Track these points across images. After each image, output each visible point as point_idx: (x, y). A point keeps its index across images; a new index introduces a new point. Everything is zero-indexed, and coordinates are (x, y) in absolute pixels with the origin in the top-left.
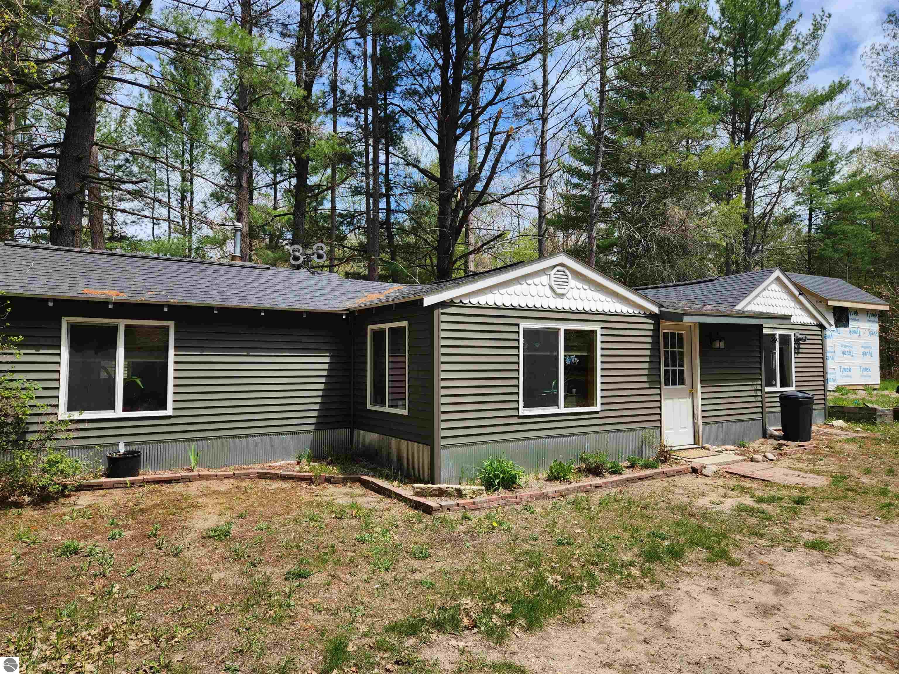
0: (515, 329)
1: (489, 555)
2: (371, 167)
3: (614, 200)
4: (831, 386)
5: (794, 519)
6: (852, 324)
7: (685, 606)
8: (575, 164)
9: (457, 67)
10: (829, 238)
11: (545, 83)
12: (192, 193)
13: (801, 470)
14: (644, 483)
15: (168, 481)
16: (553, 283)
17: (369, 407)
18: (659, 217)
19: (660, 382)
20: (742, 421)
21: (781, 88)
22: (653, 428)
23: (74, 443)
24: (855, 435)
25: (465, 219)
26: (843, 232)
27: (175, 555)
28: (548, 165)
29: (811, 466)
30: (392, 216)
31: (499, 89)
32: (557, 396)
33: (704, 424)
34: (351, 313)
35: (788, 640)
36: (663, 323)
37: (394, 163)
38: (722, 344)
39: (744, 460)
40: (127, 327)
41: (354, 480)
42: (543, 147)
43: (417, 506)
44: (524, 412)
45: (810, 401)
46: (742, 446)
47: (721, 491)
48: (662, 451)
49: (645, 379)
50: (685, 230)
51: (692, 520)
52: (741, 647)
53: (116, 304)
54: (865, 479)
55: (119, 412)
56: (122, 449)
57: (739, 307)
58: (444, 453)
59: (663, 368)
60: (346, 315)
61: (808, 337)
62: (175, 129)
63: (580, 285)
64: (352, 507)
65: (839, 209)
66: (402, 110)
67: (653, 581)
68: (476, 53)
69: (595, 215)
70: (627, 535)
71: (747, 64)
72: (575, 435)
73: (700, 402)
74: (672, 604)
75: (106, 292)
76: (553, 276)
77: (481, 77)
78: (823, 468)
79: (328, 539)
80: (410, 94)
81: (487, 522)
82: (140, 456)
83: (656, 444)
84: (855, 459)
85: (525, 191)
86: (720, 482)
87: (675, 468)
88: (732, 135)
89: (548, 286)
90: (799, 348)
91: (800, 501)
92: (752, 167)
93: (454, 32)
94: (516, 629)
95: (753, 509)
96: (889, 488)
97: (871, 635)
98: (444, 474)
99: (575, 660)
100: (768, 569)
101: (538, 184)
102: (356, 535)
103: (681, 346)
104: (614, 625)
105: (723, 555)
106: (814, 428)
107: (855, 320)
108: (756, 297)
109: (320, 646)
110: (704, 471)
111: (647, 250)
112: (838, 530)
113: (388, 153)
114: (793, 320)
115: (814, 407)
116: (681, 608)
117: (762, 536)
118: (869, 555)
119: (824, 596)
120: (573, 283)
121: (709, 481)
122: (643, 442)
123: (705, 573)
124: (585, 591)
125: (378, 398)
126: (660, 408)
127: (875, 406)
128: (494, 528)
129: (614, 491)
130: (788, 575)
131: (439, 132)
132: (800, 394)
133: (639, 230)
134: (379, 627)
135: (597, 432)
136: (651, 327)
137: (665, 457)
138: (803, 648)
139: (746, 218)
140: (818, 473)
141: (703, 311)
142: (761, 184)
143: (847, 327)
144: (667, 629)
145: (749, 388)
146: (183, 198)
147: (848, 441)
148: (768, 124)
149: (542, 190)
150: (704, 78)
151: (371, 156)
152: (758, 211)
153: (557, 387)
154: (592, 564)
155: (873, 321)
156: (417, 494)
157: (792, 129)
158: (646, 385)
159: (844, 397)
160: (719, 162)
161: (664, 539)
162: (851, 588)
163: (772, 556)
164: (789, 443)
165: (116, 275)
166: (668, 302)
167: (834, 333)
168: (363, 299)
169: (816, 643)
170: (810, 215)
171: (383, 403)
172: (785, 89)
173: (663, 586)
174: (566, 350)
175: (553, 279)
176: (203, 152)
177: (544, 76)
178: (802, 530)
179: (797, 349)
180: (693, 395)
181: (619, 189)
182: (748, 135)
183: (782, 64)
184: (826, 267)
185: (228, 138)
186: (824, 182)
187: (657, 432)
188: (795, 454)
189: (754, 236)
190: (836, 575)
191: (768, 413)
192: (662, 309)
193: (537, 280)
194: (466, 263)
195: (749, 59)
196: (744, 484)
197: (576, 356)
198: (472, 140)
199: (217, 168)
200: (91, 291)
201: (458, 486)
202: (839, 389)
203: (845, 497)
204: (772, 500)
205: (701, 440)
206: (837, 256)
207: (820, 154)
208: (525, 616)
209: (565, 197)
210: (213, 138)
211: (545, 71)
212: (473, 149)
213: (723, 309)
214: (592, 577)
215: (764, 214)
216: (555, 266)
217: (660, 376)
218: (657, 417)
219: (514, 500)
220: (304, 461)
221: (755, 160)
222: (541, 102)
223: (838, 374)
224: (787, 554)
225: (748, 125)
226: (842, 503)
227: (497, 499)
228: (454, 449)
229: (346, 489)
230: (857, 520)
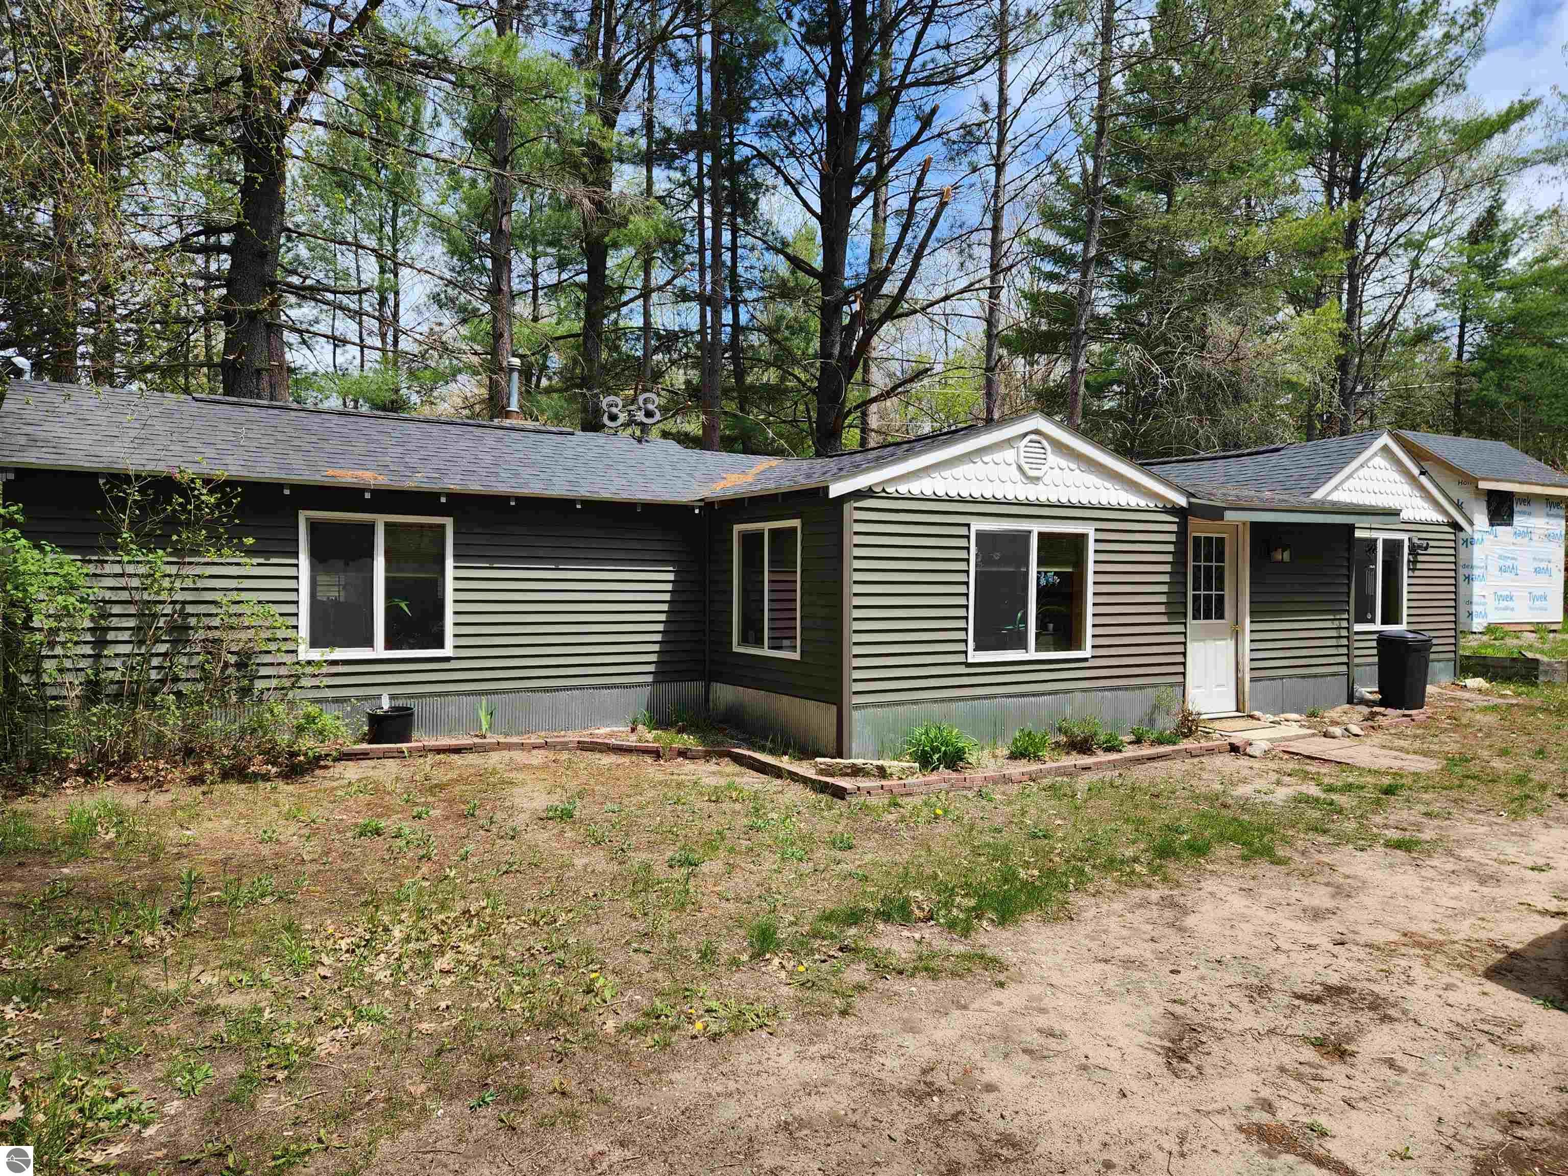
0: (963, 531)
1: (936, 848)
2: (708, 254)
3: (1115, 302)
4: (1478, 624)
5: (1374, 812)
6: (1519, 521)
7: (1207, 907)
8: (1051, 238)
9: (857, 79)
10: (1493, 369)
11: (1003, 102)
12: (397, 293)
13: (1401, 749)
14: (1155, 764)
15: (457, 750)
16: (1022, 462)
17: (736, 649)
18: (1195, 336)
19: (1185, 617)
20: (1315, 676)
21: (1415, 107)
22: (1172, 685)
23: (330, 693)
24: (1500, 701)
25: (865, 343)
26: (1522, 359)
27: (513, 838)
28: (1005, 247)
29: (1417, 744)
30: (741, 338)
31: (926, 121)
32: (1025, 634)
33: (1253, 680)
34: (708, 505)
35: (1342, 944)
36: (1192, 521)
37: (745, 247)
38: (1286, 556)
39: (1313, 735)
40: (387, 525)
41: (722, 755)
42: (997, 215)
43: (823, 788)
44: (975, 657)
45: (1425, 646)
46: (1313, 715)
47: (1274, 777)
48: (1186, 718)
49: (1162, 609)
50: (1238, 360)
51: (1224, 812)
52: (1278, 949)
53: (376, 492)
54: (1498, 764)
55: (379, 651)
56: (386, 704)
57: (1318, 495)
58: (856, 715)
59: (1190, 593)
60: (700, 508)
61: (1431, 543)
62: (368, 182)
63: (1063, 463)
64: (729, 787)
65: (1513, 320)
66: (760, 155)
67: (1165, 880)
68: (886, 55)
69: (1084, 333)
70: (1130, 827)
71: (1358, 62)
72: (1050, 693)
73: (1247, 645)
74: (1189, 905)
75: (360, 473)
76: (1022, 449)
77: (895, 101)
78: (1435, 748)
79: (711, 826)
80: (773, 126)
81: (925, 810)
82: (412, 714)
83: (1176, 708)
84: (1488, 735)
85: (966, 295)
86: (1273, 765)
87: (1204, 743)
88: (1329, 186)
89: (1014, 466)
90: (1415, 562)
91: (1389, 791)
92: (1362, 246)
93: (849, 23)
94: (985, 923)
95: (1317, 800)
96: (1532, 776)
97: (1454, 942)
98: (855, 746)
99: (1062, 955)
100: (1327, 869)
101: (987, 282)
102: (745, 821)
103: (1221, 558)
104: (1113, 924)
105: (1267, 852)
106: (1430, 689)
107: (1523, 513)
108: (1348, 478)
109: (741, 932)
110: (1249, 750)
111: (1172, 391)
112: (1441, 828)
113: (735, 231)
114: (1404, 515)
115: (1432, 656)
116: (1203, 909)
117: (1325, 832)
118: (1477, 857)
119: (1402, 901)
120: (1053, 459)
121: (1256, 764)
122: (1156, 707)
123: (1238, 872)
124: (1071, 887)
125: (752, 634)
126: (1184, 654)
127: (1538, 656)
128: (937, 817)
129: (1109, 775)
130: (1355, 877)
131: (823, 196)
132: (1410, 635)
133: (1158, 359)
134: (810, 916)
135: (1084, 690)
136: (1174, 528)
137: (1190, 729)
138: (1361, 953)
139: (1344, 338)
140: (1425, 754)
141: (1257, 504)
142: (1376, 275)
143: (1510, 524)
144: (1181, 929)
145: (1328, 624)
146: (383, 302)
147: (1485, 710)
148: (1392, 168)
149: (994, 293)
150: (1284, 85)
151: (708, 234)
152: (1367, 322)
153: (1025, 620)
154: (1081, 860)
155: (1557, 516)
156: (821, 772)
157: (1435, 181)
158: (1164, 619)
159: (1497, 643)
160: (1303, 239)
161: (1183, 833)
162: (1440, 893)
163: (1337, 856)
164: (1389, 711)
165: (361, 447)
166: (1205, 486)
167: (1486, 536)
168: (722, 484)
169: (1379, 949)
170: (1462, 327)
171: (759, 642)
172: (1423, 109)
173: (1178, 885)
174: (1040, 564)
175: (1022, 454)
176: (416, 223)
177: (1001, 91)
178: (1386, 826)
179: (1413, 563)
180: (1237, 635)
181: (1128, 283)
182: (1356, 190)
183: (1421, 64)
184: (1485, 421)
185: (454, 198)
186: (1489, 270)
187: (1179, 690)
188: (1396, 727)
189: (1360, 366)
190: (1424, 879)
191: (1358, 665)
192: (1193, 500)
193: (998, 456)
194: (864, 415)
195: (1363, 54)
196: (1307, 768)
197: (1056, 573)
198: (876, 205)
199: (439, 249)
200: (338, 472)
201: (880, 763)
202: (1491, 629)
203: (1460, 786)
204: (1348, 788)
205: (1247, 704)
206: (1504, 399)
207: (1484, 219)
208: (995, 909)
209: (1033, 297)
210: (429, 198)
211: (1002, 80)
212: (879, 219)
213: (1293, 500)
214: (1081, 872)
215: (1381, 325)
216: (1025, 435)
217: (1185, 603)
218: (1180, 669)
219: (963, 784)
220: (640, 727)
221: (1369, 231)
222: (994, 134)
223: (1491, 602)
224: (1359, 854)
225: (1357, 170)
226: (1454, 794)
227: (937, 782)
228: (871, 710)
229: (712, 767)
230: (1471, 815)
